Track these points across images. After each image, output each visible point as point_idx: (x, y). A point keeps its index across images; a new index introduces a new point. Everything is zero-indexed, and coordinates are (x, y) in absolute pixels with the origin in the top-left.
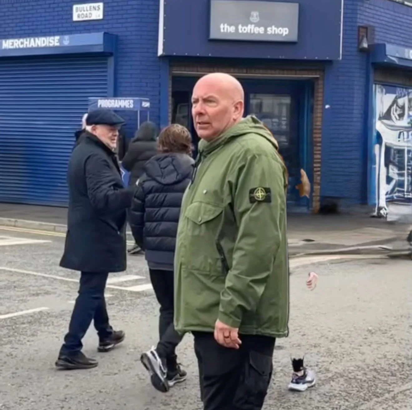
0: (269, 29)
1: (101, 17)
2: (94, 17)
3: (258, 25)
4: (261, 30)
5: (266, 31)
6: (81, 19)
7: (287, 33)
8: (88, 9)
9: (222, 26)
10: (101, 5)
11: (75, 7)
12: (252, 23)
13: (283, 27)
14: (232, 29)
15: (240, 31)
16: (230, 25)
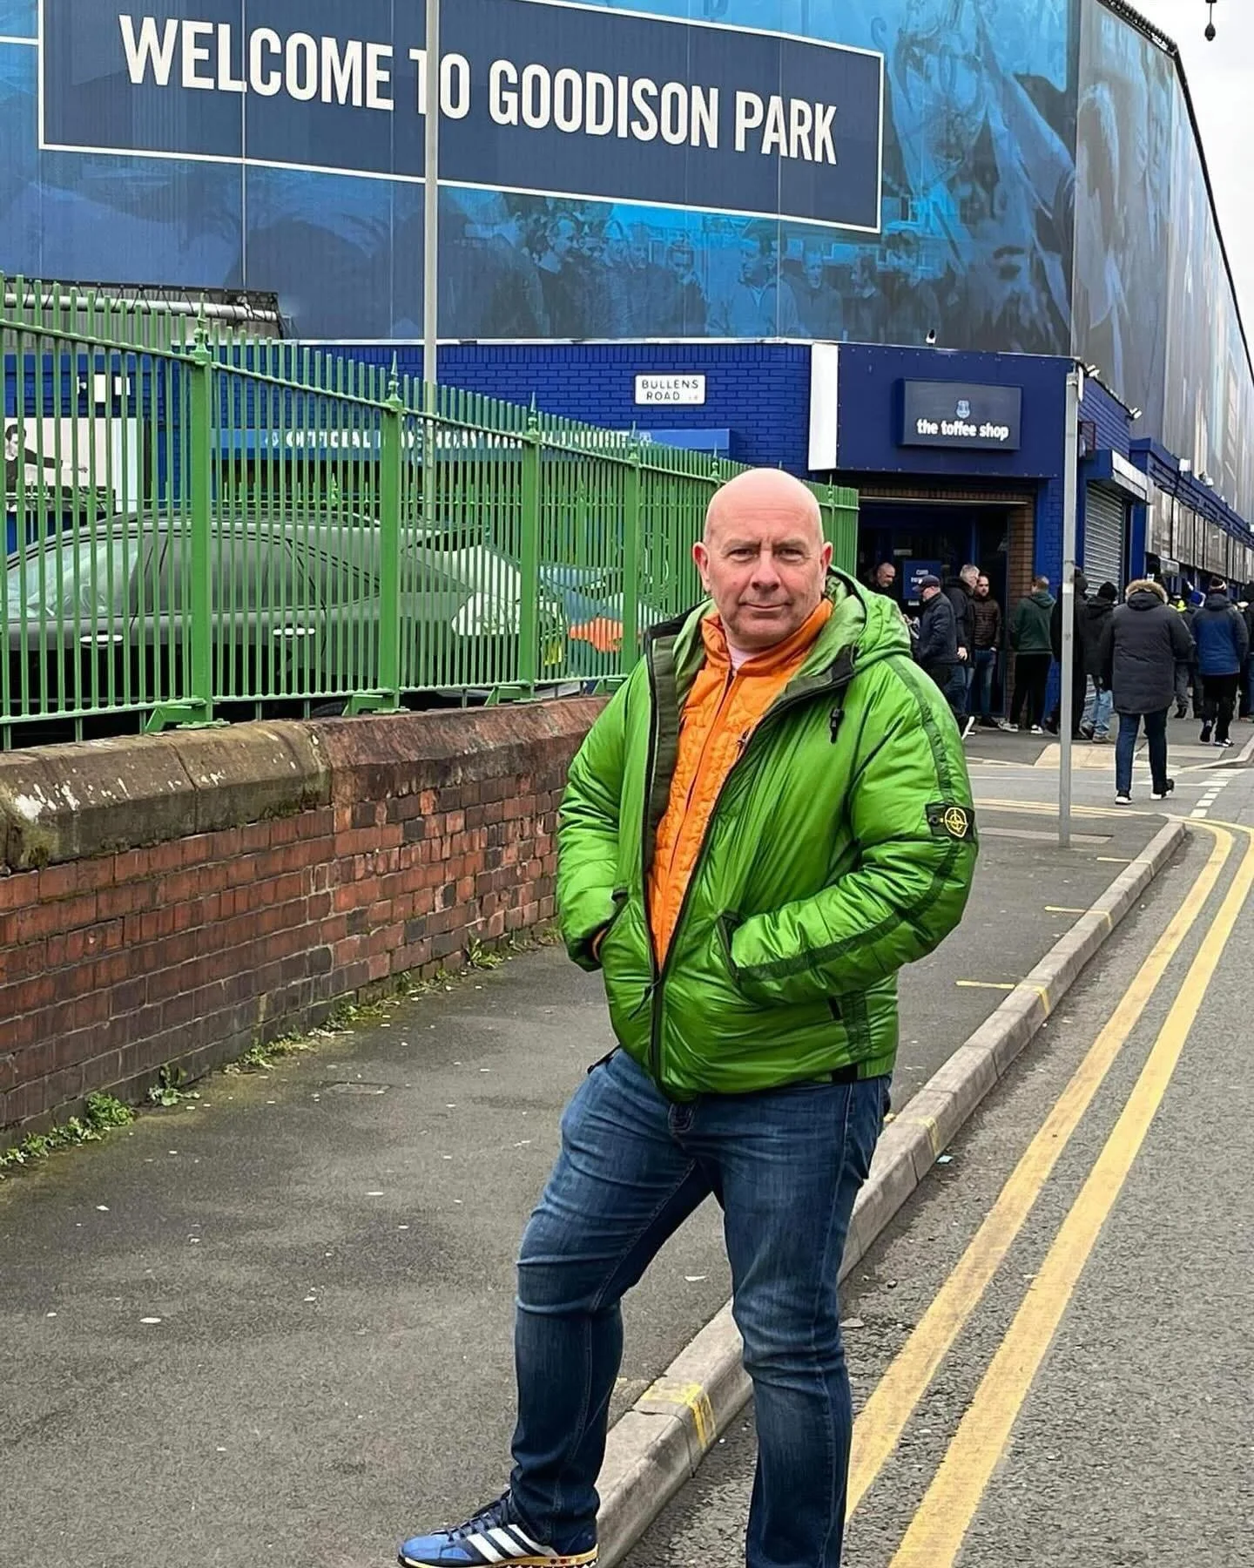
0: (982, 428)
1: (701, 400)
2: (684, 400)
3: (967, 422)
4: (972, 430)
5: (978, 432)
6: (653, 401)
7: (1006, 435)
8: (672, 384)
9: (919, 424)
10: (701, 379)
11: (639, 379)
12: (960, 419)
13: (1001, 426)
14: (932, 429)
15: (944, 433)
16: (930, 422)
